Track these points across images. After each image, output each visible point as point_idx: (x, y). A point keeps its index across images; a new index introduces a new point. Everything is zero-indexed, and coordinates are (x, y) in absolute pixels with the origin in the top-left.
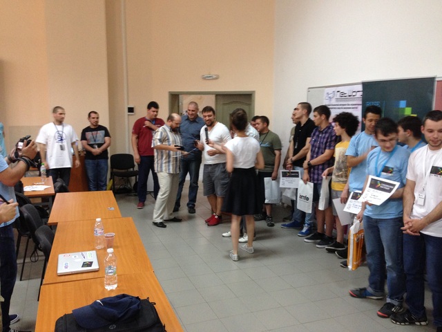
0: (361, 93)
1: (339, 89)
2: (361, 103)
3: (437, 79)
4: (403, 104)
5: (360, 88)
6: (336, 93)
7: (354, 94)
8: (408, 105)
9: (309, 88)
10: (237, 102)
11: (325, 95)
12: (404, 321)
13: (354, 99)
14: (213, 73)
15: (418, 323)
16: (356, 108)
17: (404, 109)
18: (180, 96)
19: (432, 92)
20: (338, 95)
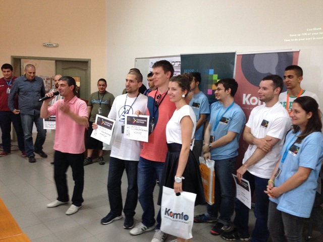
0: (180, 63)
2: (180, 71)
3: (237, 54)
4: (211, 71)
5: (179, 59)
8: (215, 73)
9: (136, 59)
10: (75, 68)
12: (232, 238)
14: (54, 42)
15: (242, 239)
17: (213, 75)
18: (22, 60)
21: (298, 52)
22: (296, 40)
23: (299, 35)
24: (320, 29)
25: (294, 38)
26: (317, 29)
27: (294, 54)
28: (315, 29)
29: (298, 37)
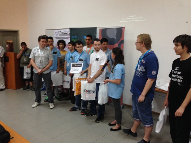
0: (69, 33)
1: (60, 30)
2: (69, 36)
5: (69, 30)
6: (59, 32)
7: (67, 33)
10: (9, 35)
11: (55, 33)
12: (89, 115)
13: (67, 35)
15: (94, 115)
16: (68, 39)
19: (96, 33)
20: (60, 33)
21: (124, 28)
22: (125, 21)
23: (126, 19)
24: (135, 16)
25: (124, 20)
26: (134, 16)
27: (123, 29)
28: (133, 16)
29: (126, 20)
